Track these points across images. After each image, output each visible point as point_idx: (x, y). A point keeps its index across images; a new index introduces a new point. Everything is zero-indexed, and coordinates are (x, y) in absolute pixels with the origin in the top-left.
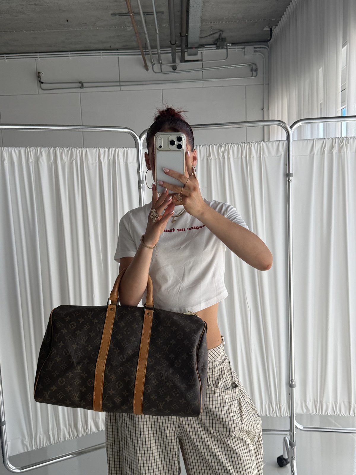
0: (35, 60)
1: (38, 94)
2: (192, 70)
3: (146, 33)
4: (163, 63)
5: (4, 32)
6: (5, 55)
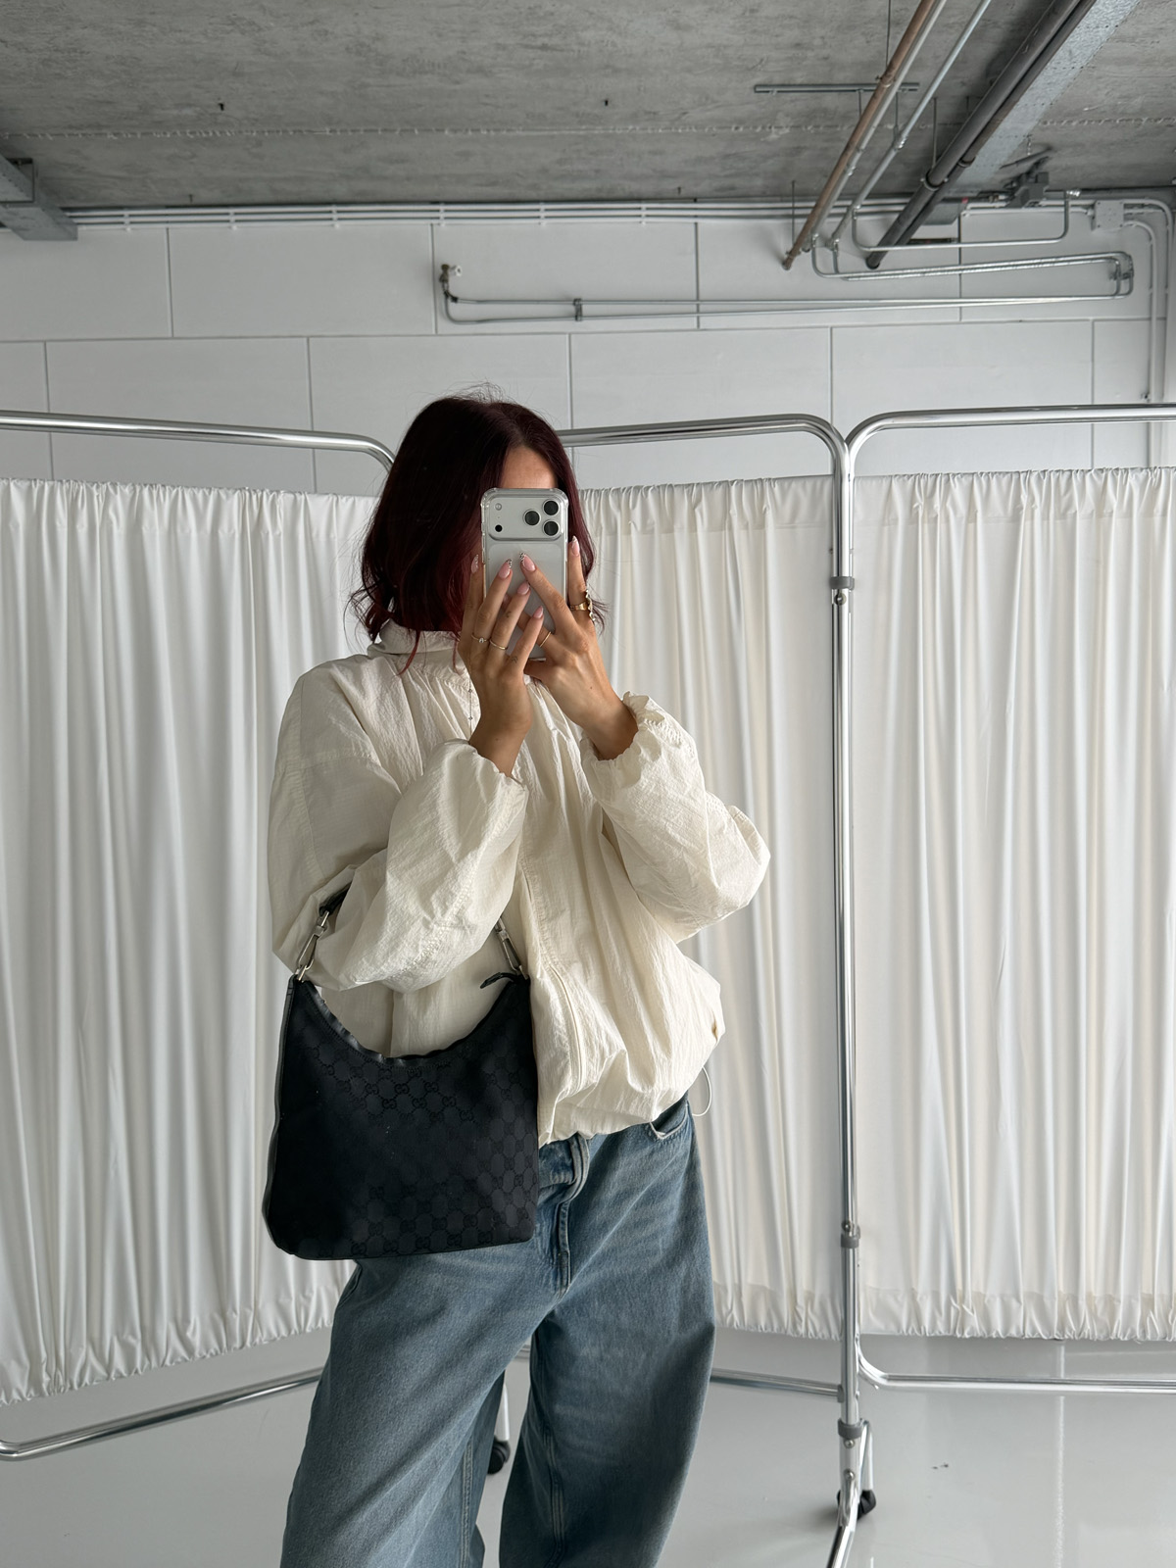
0: (429, 227)
1: (437, 334)
3: (863, 146)
4: (840, 246)
5: (380, 133)
6: (334, 208)
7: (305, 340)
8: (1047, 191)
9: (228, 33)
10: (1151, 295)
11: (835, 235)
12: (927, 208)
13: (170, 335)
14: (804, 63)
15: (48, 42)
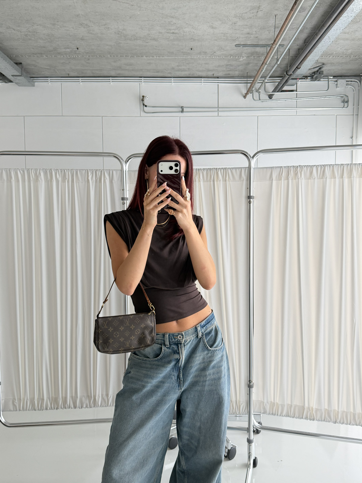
0: (139, 84)
1: (140, 117)
3: (268, 63)
4: (261, 92)
5: (124, 57)
6: (111, 78)
7: (101, 117)
8: (323, 76)
9: (80, 28)
10: (354, 108)
11: (259, 89)
12: (287, 81)
13: (61, 115)
14: (250, 39)
15: (27, 30)
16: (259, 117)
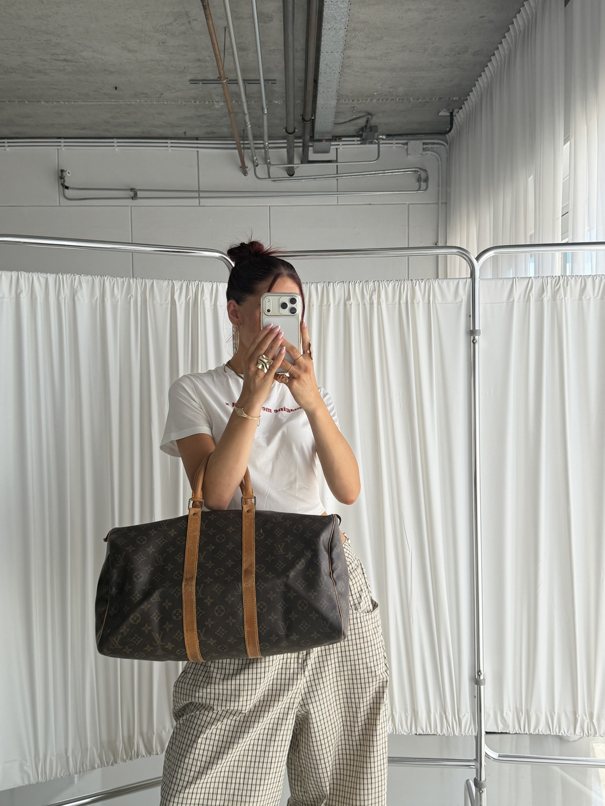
0: (57, 150)
1: (60, 206)
2: (321, 177)
4: (271, 164)
6: (5, 140)
10: (438, 191)
16: (271, 207)
